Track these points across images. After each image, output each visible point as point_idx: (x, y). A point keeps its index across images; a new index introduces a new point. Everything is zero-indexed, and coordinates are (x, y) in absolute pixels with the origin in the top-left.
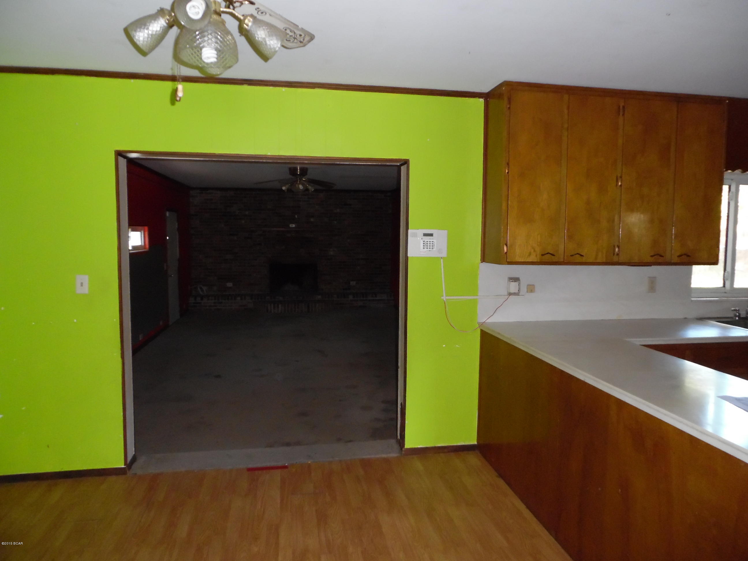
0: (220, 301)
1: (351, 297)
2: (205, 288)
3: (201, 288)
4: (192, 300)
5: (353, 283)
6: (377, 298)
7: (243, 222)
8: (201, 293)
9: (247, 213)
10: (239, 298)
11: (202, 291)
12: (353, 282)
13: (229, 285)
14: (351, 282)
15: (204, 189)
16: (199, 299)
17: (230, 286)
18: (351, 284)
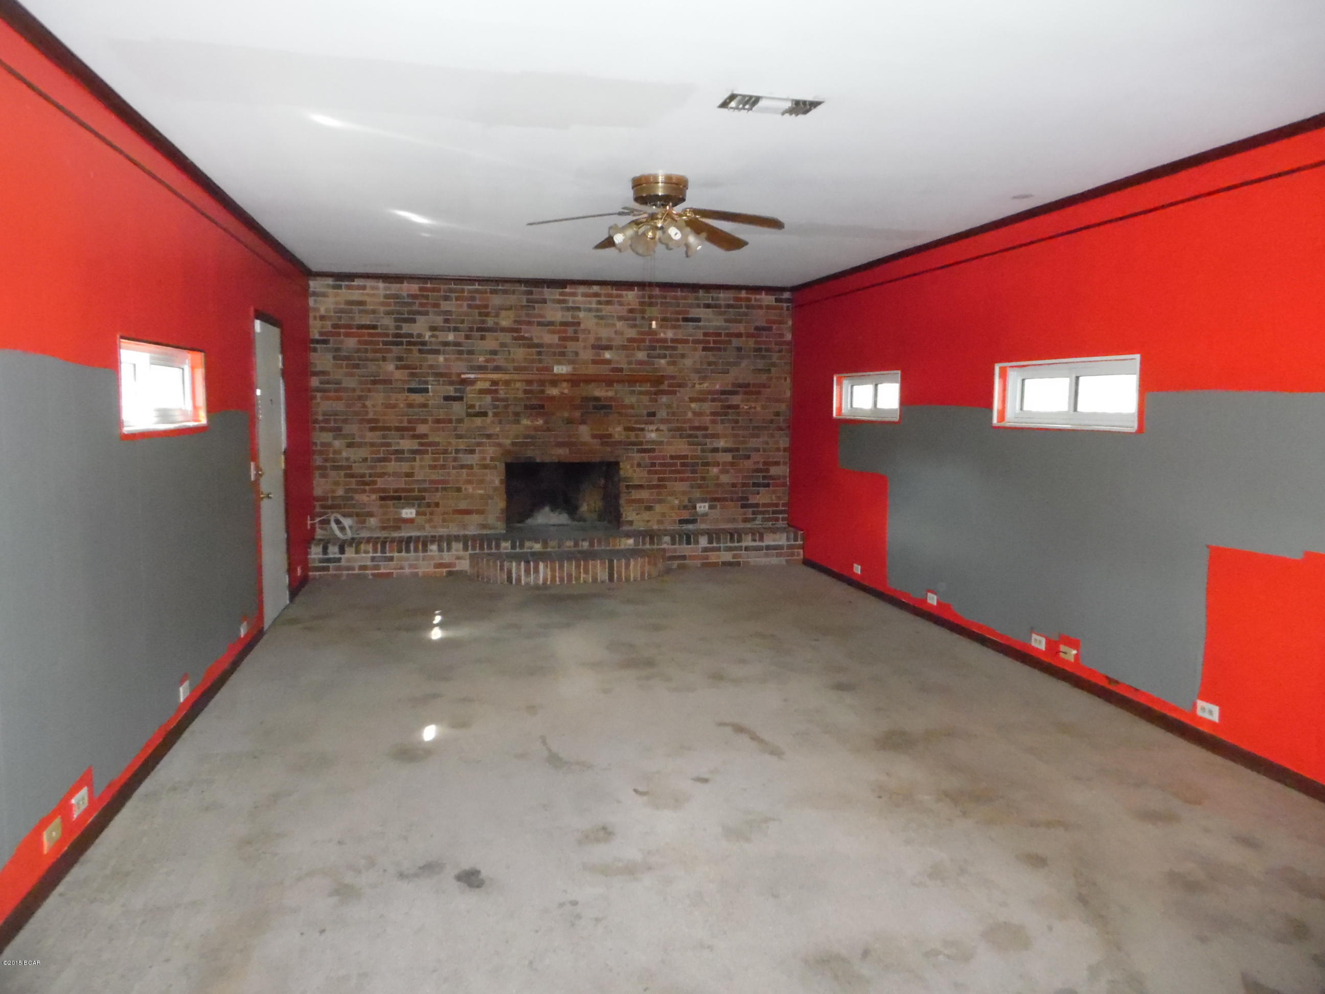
0: (388, 555)
1: (703, 542)
2: (347, 522)
3: (338, 522)
4: (315, 553)
5: (702, 507)
6: (764, 544)
7: (441, 358)
8: (338, 533)
9: (451, 337)
10: (434, 547)
11: (342, 529)
12: (703, 505)
13: (408, 513)
14: (698, 505)
15: (342, 277)
16: (333, 551)
17: (409, 516)
18: (698, 509)
